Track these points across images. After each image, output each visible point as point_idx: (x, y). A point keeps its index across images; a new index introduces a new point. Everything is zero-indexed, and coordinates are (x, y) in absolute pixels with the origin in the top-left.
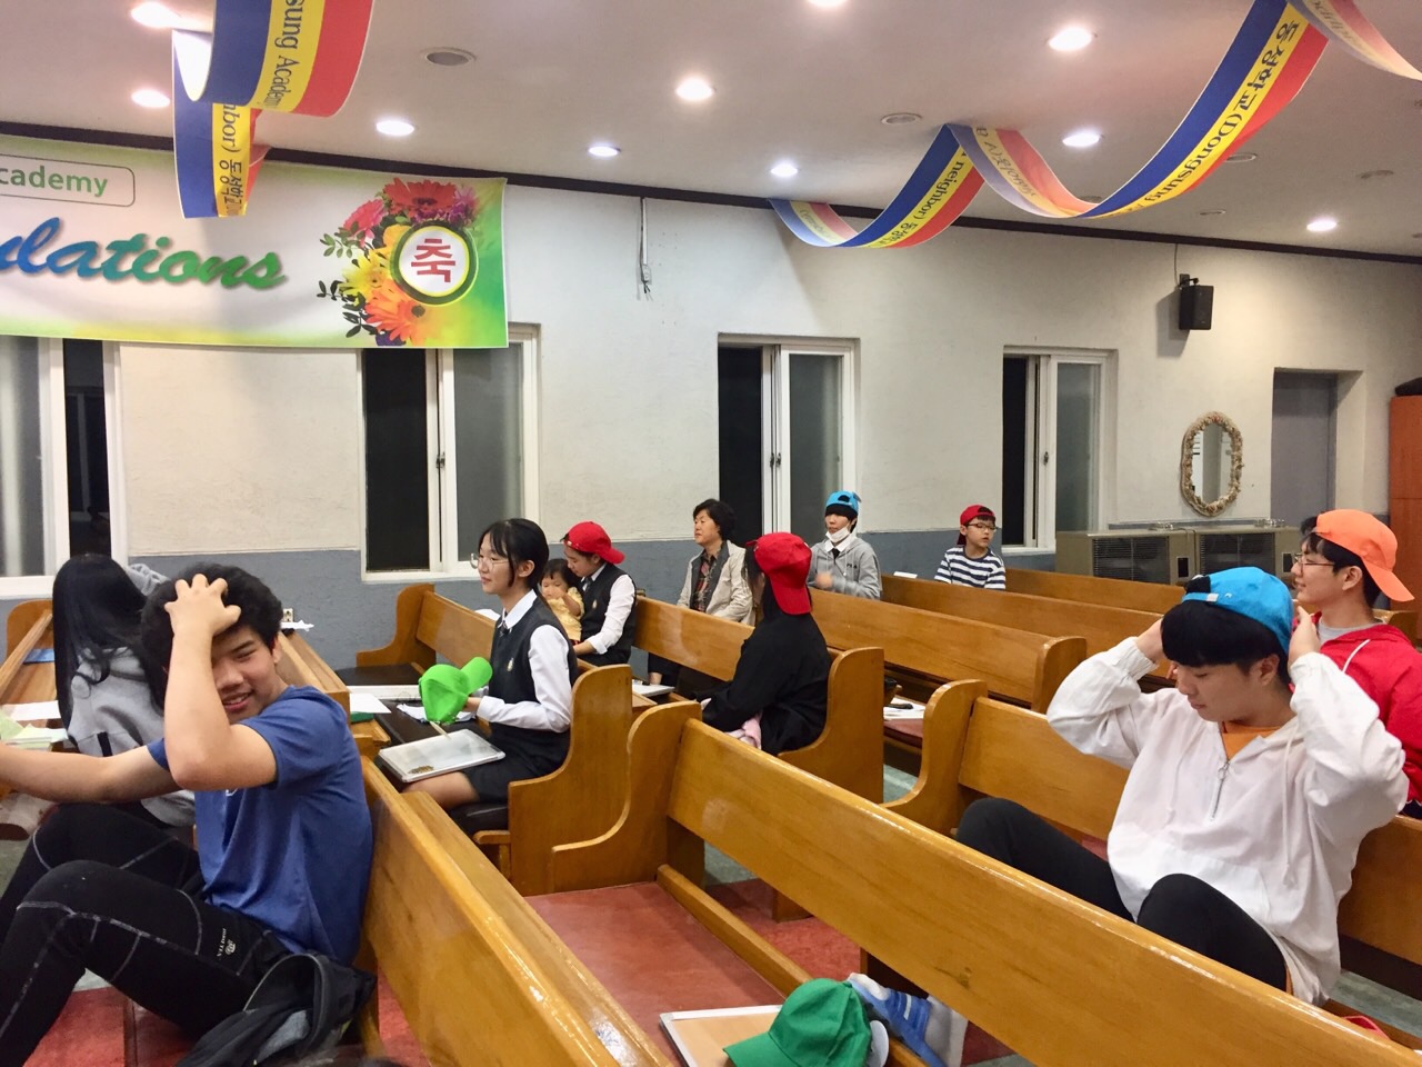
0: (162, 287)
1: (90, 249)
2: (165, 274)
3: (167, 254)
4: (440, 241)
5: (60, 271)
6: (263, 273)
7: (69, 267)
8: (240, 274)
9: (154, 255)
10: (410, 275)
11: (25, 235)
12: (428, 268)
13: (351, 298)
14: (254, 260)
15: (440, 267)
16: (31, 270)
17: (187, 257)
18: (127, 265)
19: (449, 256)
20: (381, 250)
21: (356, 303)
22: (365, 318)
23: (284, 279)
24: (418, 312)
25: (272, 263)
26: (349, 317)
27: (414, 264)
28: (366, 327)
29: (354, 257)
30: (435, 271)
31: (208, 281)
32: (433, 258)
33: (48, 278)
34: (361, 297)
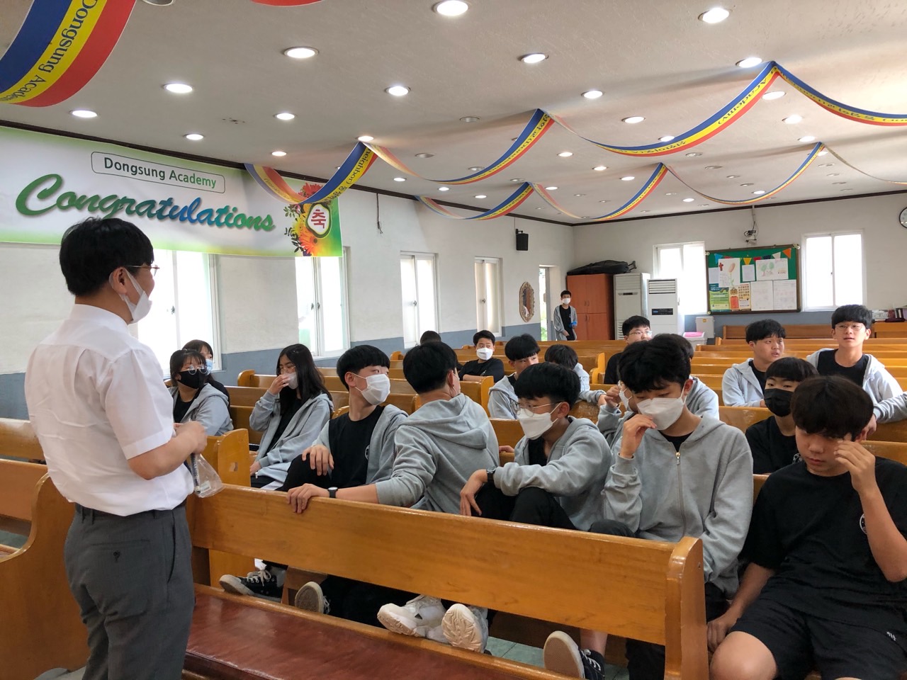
0: (235, 229)
1: (210, 212)
2: (235, 224)
3: (236, 215)
4: (319, 210)
5: (202, 222)
6: (267, 224)
7: (204, 220)
8: (260, 224)
9: (231, 215)
10: (311, 224)
11: (189, 206)
12: (318, 222)
13: (293, 235)
14: (264, 218)
15: (322, 222)
16: (193, 222)
17: (242, 216)
18: (223, 220)
19: (324, 217)
20: (304, 214)
21: (295, 237)
22: (300, 244)
23: (274, 227)
24: (315, 241)
25: (269, 218)
26: (294, 243)
27: (312, 220)
28: (301, 248)
29: (296, 217)
30: (320, 224)
31: (250, 227)
32: (318, 218)
33: (198, 225)
34: (296, 234)
